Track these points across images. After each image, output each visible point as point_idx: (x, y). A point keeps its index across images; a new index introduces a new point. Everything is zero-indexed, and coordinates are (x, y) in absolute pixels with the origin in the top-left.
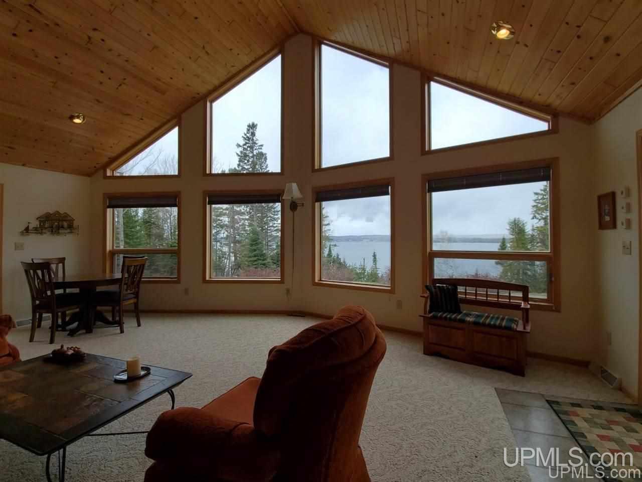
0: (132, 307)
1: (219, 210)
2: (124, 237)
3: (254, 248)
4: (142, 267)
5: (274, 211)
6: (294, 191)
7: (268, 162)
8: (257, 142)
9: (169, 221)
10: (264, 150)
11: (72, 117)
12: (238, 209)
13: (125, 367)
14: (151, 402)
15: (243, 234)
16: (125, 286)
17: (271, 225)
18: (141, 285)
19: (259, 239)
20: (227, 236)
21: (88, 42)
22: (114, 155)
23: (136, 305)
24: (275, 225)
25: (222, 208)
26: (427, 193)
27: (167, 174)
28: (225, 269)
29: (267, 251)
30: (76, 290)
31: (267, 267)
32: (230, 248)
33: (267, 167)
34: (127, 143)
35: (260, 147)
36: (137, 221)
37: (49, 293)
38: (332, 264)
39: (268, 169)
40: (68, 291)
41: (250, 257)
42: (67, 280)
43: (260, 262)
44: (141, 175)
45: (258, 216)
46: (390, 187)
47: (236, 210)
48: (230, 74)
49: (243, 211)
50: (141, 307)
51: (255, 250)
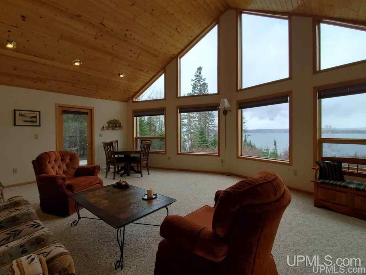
0: (146, 165)
1: (183, 116)
2: (140, 131)
3: (201, 136)
4: (149, 146)
5: (212, 116)
6: (226, 103)
7: (208, 88)
8: (202, 77)
9: (159, 123)
10: (206, 82)
11: (119, 75)
12: (192, 115)
13: (146, 193)
14: (157, 212)
15: (195, 129)
16: (143, 155)
17: (210, 124)
18: (150, 155)
19: (204, 132)
20: (187, 130)
21: (125, 37)
22: (136, 91)
23: (147, 164)
24: (212, 124)
25: (184, 115)
26: (318, 100)
27: (158, 99)
28: (186, 148)
29: (208, 138)
30: (123, 156)
31: (208, 147)
32: (188, 137)
33: (207, 91)
34: (141, 85)
35: (204, 80)
36: (145, 123)
37: (113, 156)
38: (247, 146)
39: (208, 92)
40: (120, 156)
41: (199, 142)
42: (119, 151)
43: (205, 144)
44: (146, 100)
45: (203, 119)
46: (289, 97)
47: (191, 116)
48: (190, 41)
49: (195, 116)
50: (149, 165)
51: (202, 138)
